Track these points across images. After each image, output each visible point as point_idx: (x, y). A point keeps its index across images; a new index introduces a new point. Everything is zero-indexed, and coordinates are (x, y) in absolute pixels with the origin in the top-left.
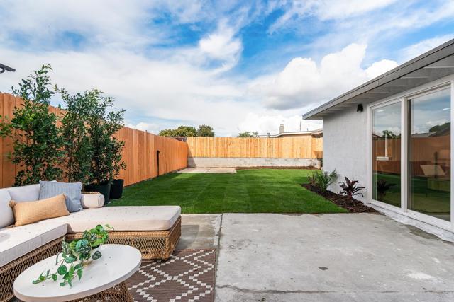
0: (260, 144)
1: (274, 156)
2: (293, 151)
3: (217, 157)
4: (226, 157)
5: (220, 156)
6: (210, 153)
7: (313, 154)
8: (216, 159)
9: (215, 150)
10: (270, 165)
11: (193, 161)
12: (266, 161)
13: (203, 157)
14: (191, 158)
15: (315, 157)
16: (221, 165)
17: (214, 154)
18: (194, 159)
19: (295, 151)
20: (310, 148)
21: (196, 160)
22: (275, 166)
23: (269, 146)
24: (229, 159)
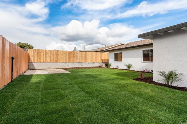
0: (76, 55)
1: (83, 61)
2: (92, 59)
3: (50, 62)
4: (56, 62)
5: (52, 61)
6: (46, 60)
7: (101, 60)
8: (49, 63)
9: (49, 58)
10: (81, 66)
11: (33, 65)
12: (79, 64)
13: (41, 63)
14: (32, 63)
15: (102, 62)
16: (53, 67)
17: (48, 60)
18: (34, 64)
19: (93, 59)
20: (99, 58)
21: (35, 65)
22: (84, 67)
23: (81, 56)
24: (58, 64)
